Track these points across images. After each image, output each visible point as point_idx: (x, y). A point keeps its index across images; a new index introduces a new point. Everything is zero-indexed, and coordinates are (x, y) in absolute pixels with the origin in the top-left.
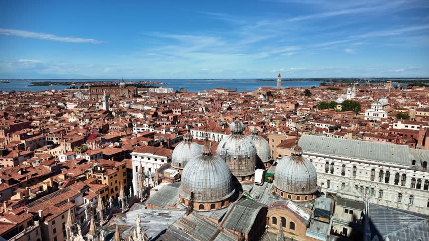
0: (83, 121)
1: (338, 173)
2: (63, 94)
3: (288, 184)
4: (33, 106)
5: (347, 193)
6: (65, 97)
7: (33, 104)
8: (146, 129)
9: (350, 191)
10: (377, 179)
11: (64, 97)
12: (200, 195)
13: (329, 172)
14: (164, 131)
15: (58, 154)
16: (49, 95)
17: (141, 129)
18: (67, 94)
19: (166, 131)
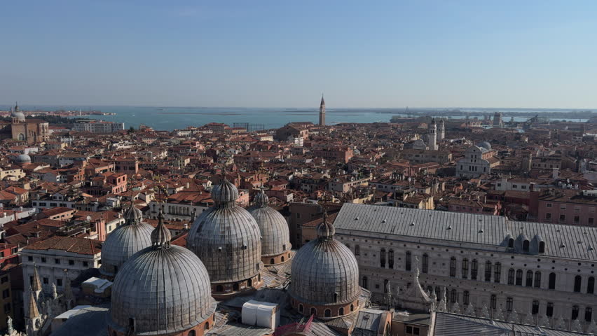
1: (400, 267)
3: (311, 289)
5: (410, 299)
9: (415, 296)
10: (459, 275)
12: (146, 322)
13: (387, 265)
17: (48, 203)
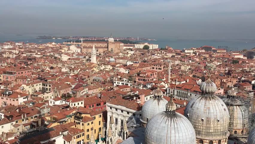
0: (73, 72)
2: (60, 47)
4: (36, 56)
6: (63, 49)
7: (37, 54)
8: (125, 83)
11: (61, 49)
14: (142, 86)
15: (49, 99)
16: (50, 47)
17: (121, 83)
18: (64, 47)
19: (143, 87)
